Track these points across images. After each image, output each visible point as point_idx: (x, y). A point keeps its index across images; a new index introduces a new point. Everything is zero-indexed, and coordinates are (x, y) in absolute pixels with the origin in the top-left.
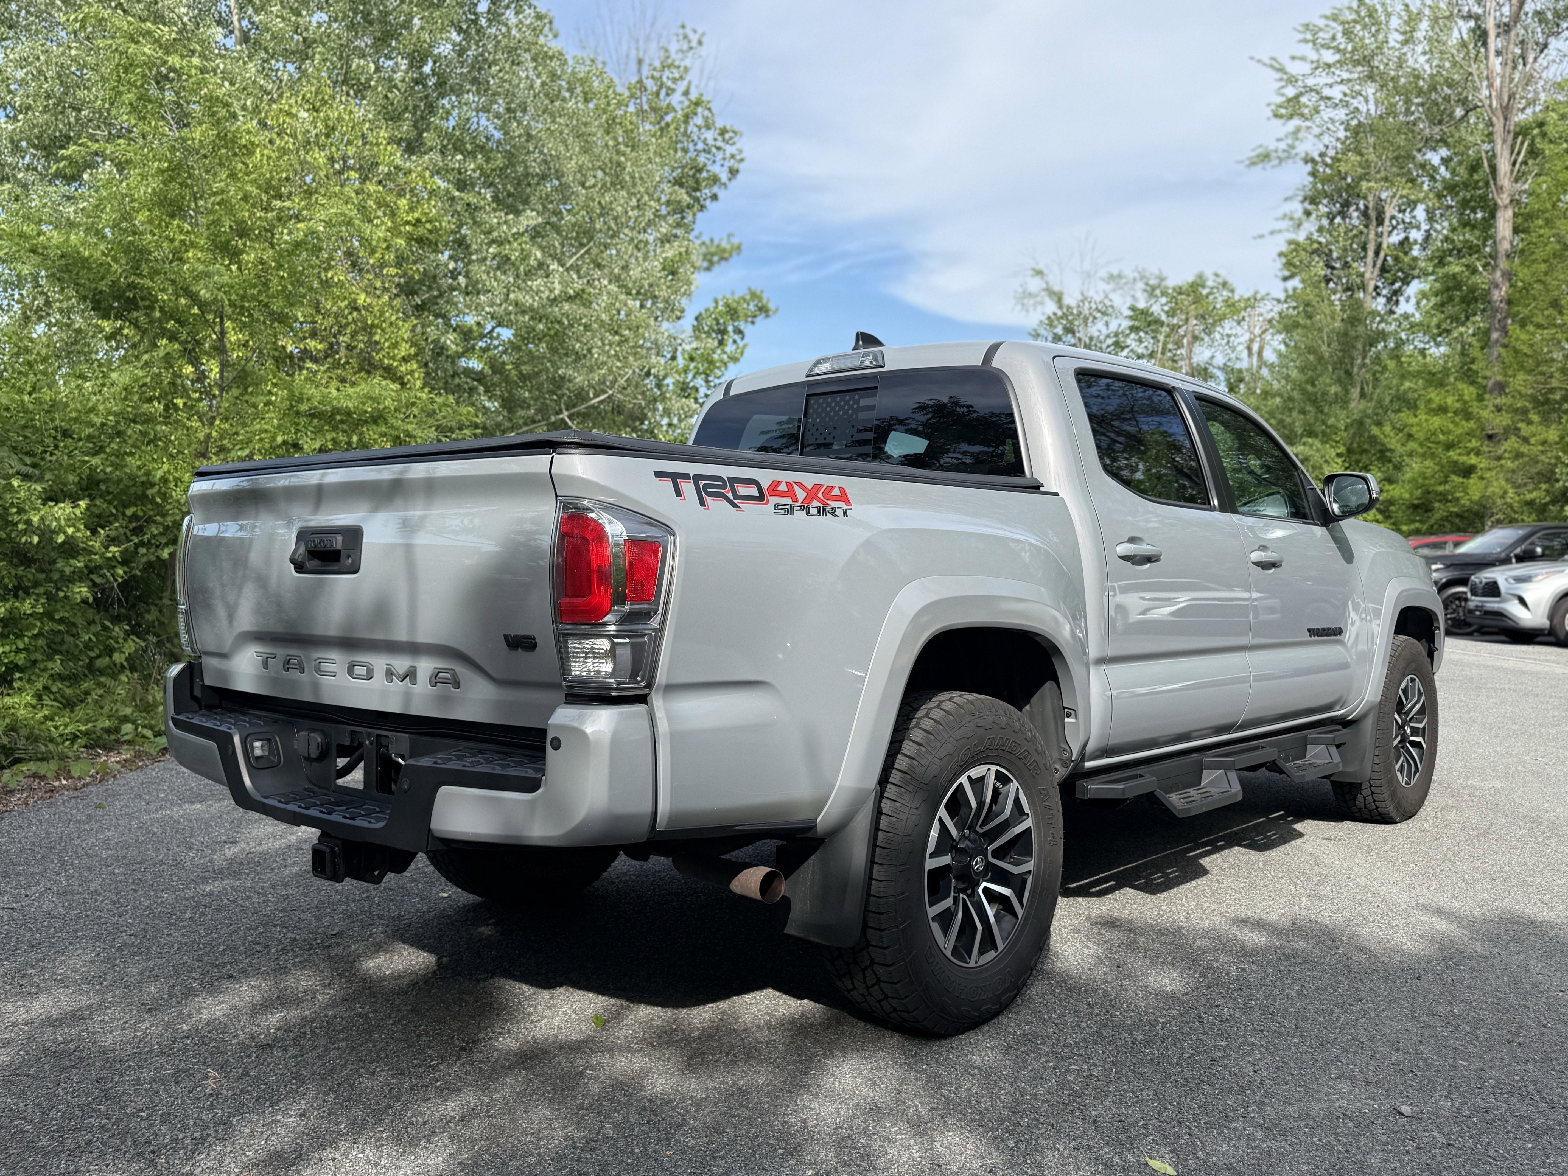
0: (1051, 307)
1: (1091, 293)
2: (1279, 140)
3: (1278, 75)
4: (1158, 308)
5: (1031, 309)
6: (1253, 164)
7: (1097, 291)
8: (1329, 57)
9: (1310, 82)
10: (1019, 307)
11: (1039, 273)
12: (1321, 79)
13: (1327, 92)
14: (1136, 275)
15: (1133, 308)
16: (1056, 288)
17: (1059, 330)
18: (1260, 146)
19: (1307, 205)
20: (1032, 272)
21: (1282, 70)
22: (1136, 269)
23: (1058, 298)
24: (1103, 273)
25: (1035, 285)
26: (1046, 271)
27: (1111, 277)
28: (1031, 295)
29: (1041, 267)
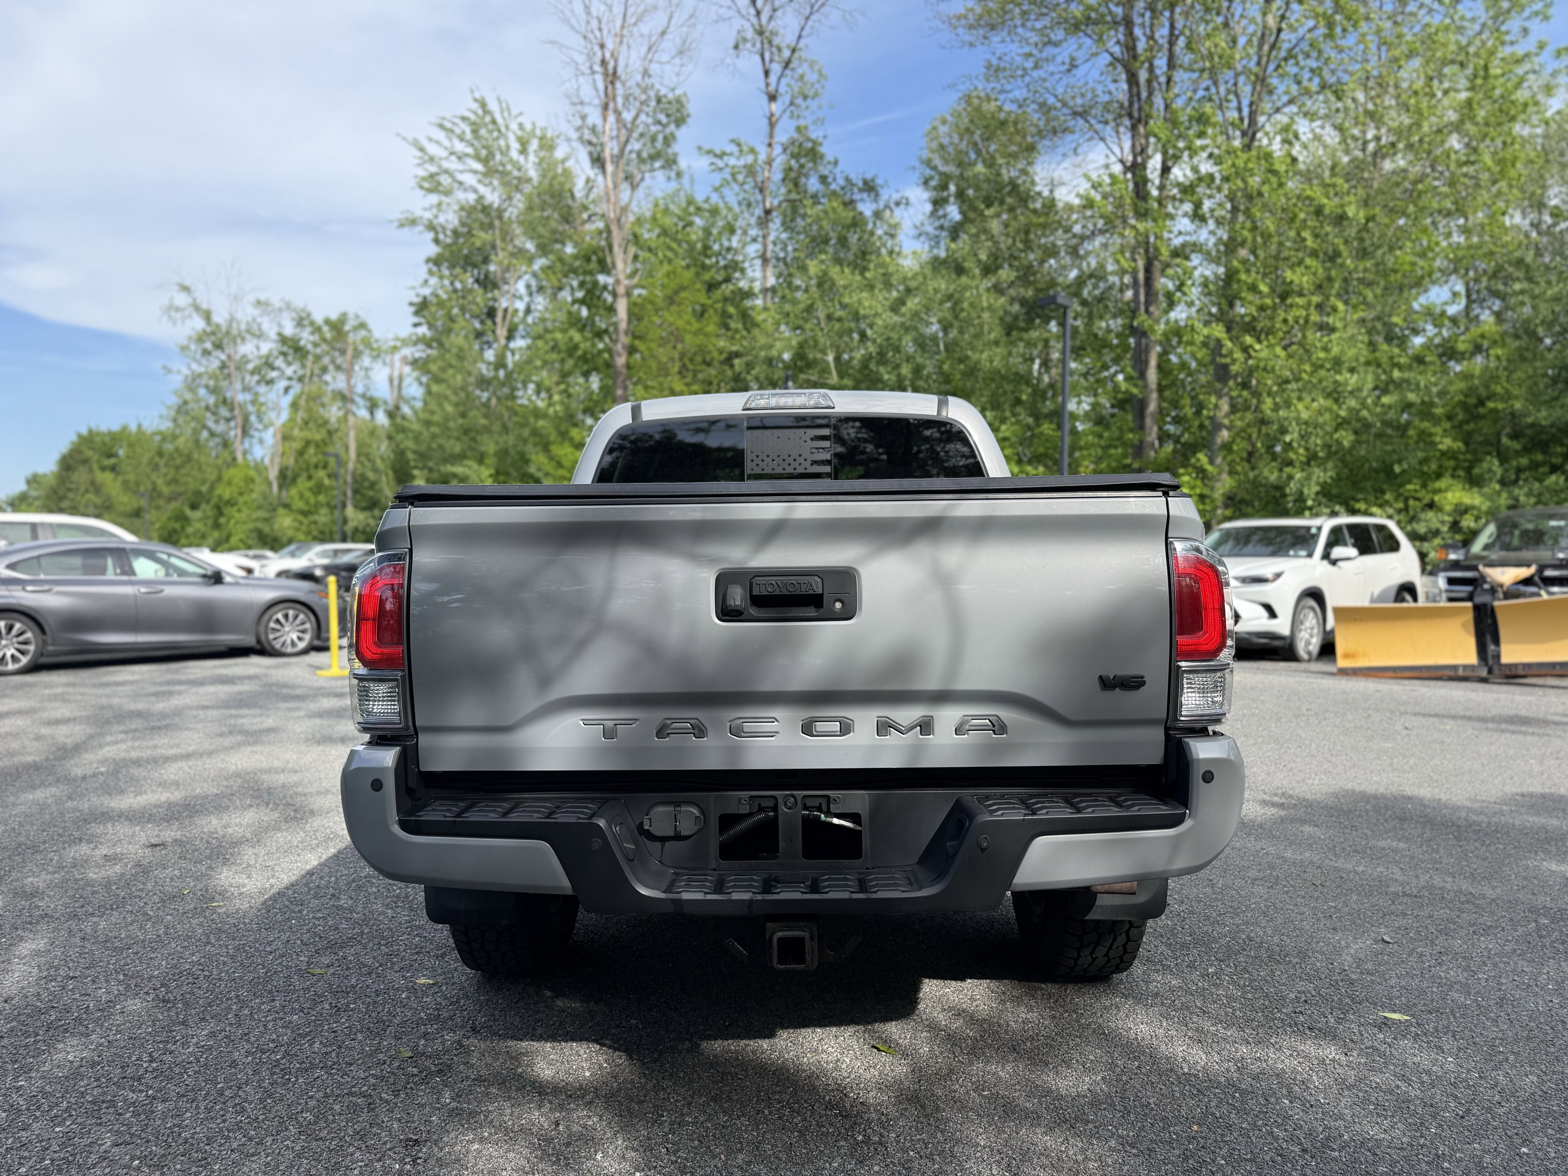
0: (199, 324)
1: (239, 316)
2: (425, 209)
3: (419, 154)
4: (306, 338)
5: (179, 322)
6: (402, 225)
7: (246, 313)
8: (460, 147)
9: (446, 164)
10: (165, 319)
11: (185, 289)
12: (453, 164)
13: (460, 177)
14: (282, 305)
15: (280, 334)
16: (204, 306)
17: (208, 345)
18: (407, 211)
19: (431, 265)
20: (176, 288)
21: (422, 150)
22: (282, 300)
23: (207, 316)
24: (252, 298)
25: (182, 300)
26: (193, 288)
27: (259, 303)
28: (178, 309)
29: (187, 283)
